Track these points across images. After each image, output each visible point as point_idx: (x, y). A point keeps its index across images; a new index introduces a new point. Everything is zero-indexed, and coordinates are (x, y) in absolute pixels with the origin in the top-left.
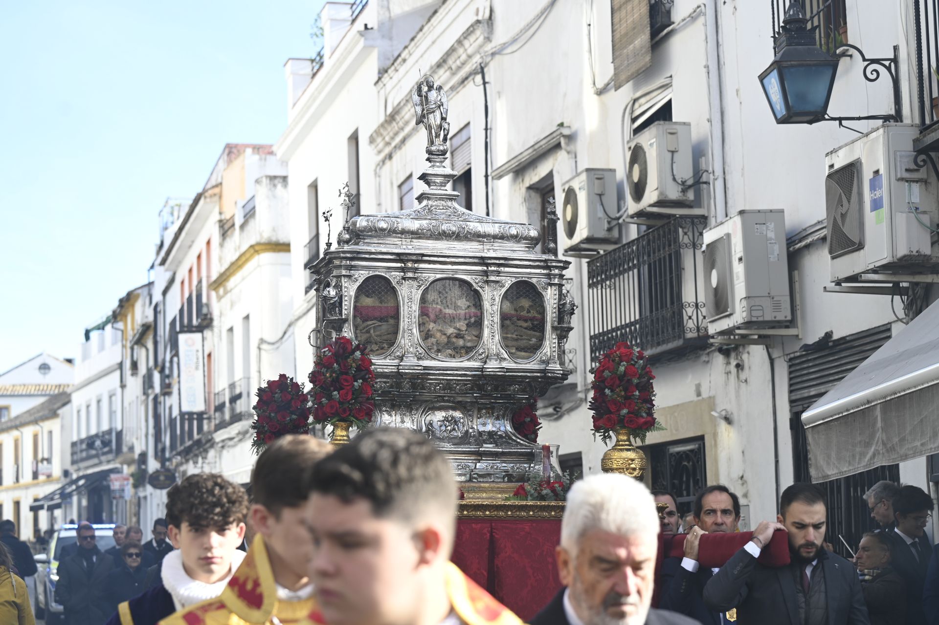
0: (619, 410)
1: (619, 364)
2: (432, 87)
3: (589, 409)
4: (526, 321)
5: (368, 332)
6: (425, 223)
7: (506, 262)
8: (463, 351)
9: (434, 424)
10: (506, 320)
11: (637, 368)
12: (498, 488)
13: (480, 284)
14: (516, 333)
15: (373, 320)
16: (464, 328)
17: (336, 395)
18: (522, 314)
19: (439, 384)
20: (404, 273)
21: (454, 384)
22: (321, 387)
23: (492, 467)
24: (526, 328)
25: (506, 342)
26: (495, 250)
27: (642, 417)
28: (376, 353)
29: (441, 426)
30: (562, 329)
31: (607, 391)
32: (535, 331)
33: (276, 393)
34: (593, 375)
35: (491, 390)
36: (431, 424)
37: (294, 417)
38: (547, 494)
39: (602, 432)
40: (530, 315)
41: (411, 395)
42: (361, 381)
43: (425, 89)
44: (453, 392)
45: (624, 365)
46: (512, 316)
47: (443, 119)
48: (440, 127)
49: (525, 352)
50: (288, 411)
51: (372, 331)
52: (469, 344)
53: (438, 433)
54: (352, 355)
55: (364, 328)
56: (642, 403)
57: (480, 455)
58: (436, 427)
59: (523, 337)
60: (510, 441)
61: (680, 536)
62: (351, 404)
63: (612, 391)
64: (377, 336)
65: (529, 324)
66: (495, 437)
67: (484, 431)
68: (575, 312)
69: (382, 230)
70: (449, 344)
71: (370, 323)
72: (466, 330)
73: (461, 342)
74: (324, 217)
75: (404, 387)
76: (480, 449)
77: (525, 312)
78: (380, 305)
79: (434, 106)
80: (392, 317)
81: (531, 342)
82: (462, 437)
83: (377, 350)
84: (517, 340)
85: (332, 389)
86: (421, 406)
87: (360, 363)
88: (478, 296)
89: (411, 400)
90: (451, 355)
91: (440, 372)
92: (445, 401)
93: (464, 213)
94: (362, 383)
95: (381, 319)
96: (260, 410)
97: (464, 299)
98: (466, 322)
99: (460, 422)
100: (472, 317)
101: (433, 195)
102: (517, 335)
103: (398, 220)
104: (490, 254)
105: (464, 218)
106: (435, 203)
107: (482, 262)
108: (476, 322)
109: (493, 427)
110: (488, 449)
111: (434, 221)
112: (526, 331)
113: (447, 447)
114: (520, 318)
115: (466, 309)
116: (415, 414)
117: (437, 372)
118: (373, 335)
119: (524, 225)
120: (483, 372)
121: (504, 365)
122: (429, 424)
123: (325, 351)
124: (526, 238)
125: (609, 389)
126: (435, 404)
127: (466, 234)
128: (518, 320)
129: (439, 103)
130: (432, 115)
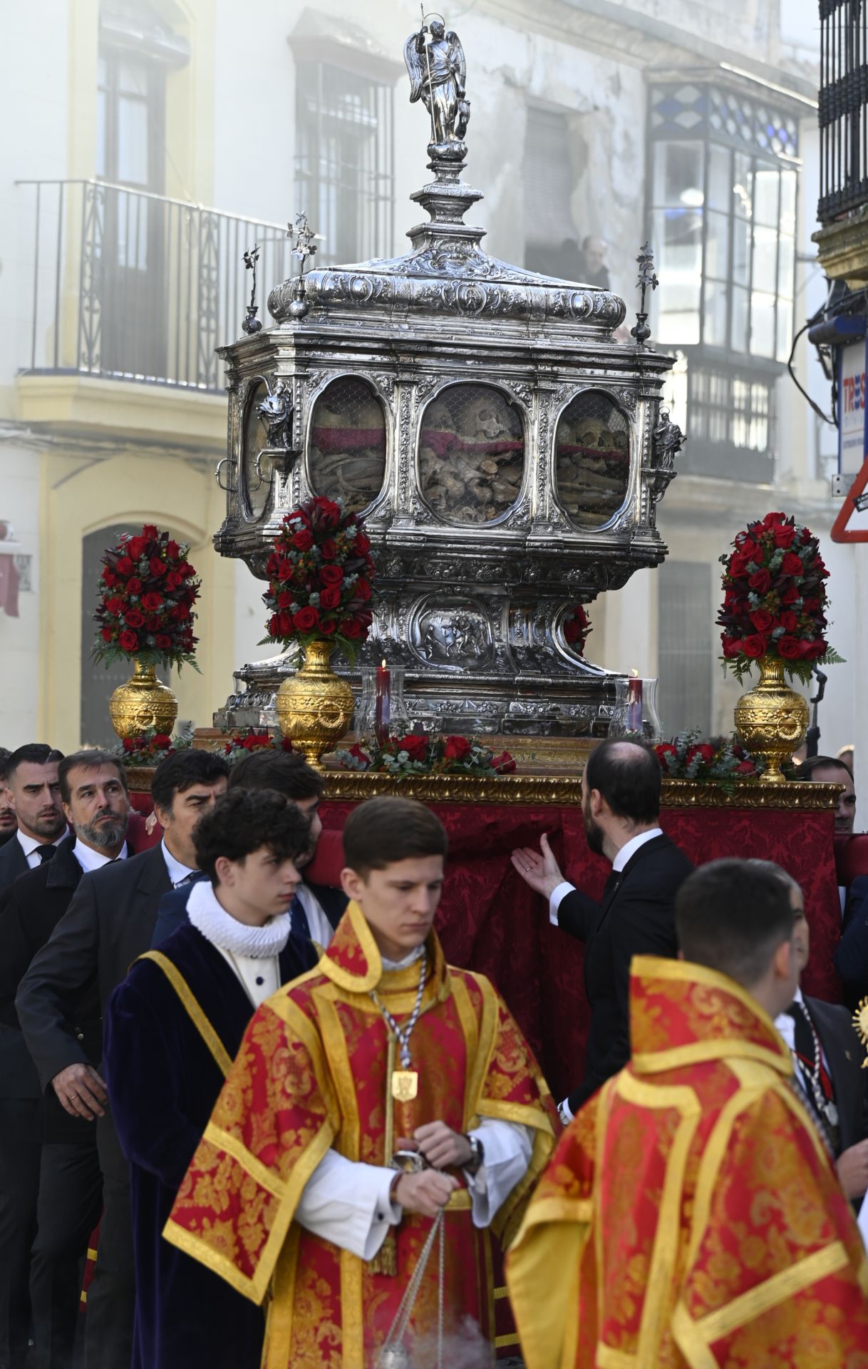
0: (770, 629)
1: (772, 550)
2: (441, 37)
3: (717, 623)
4: (597, 458)
5: (333, 473)
6: (430, 285)
7: (568, 358)
8: (492, 510)
9: (436, 633)
10: (564, 456)
11: (801, 559)
13: (522, 395)
14: (581, 480)
15: (340, 453)
16: (493, 470)
17: (314, 599)
18: (590, 447)
19: (449, 565)
20: (397, 373)
21: (475, 565)
23: (534, 711)
24: (597, 472)
25: (562, 496)
26: (549, 336)
27: (807, 640)
29: (447, 636)
30: (659, 476)
31: (752, 596)
32: (612, 477)
33: (140, 561)
34: (726, 567)
35: (535, 578)
36: (431, 633)
37: (171, 603)
39: (735, 662)
40: (603, 449)
41: (400, 582)
42: (355, 576)
43: (429, 38)
44: (472, 580)
45: (781, 554)
46: (576, 450)
47: (460, 95)
48: (454, 110)
49: (593, 512)
50: (161, 593)
51: (339, 472)
52: (500, 498)
53: (444, 649)
54: (341, 531)
55: (328, 466)
56: (808, 618)
57: (516, 690)
58: (439, 637)
59: (592, 488)
60: (565, 665)
61: (862, 838)
62: (339, 614)
63: (760, 597)
64: (348, 480)
65: (601, 465)
66: (537, 656)
67: (520, 647)
68: (682, 447)
69: (360, 296)
70: (468, 498)
71: (335, 458)
72: (496, 474)
73: (487, 494)
74: (246, 261)
75: (391, 570)
76: (514, 679)
77: (596, 444)
78: (354, 427)
79: (445, 72)
80: (373, 449)
81: (604, 497)
82: (484, 655)
84: (581, 492)
85: (309, 587)
86: (414, 601)
87: (355, 545)
88: (518, 414)
89: (399, 592)
90: (470, 516)
91: (454, 546)
92: (455, 594)
93: (493, 267)
94: (357, 579)
95: (355, 452)
96: (111, 588)
97: (494, 420)
98: (496, 459)
99: (479, 629)
100: (507, 451)
101: (441, 231)
102: (580, 484)
103: (387, 278)
104: (541, 343)
105: (496, 276)
106: (443, 248)
107: (530, 356)
108: (513, 459)
109: (534, 640)
110: (530, 679)
111: (446, 282)
112: (596, 476)
113: (460, 674)
114: (588, 454)
115: (497, 436)
116: (403, 615)
117: (449, 546)
118: (341, 480)
119: (597, 290)
120: (525, 547)
121: (560, 536)
122: (427, 632)
123: (295, 523)
124: (600, 316)
125: (754, 593)
126: (438, 599)
127: (501, 307)
128: (584, 457)
129: (452, 66)
130: (441, 87)
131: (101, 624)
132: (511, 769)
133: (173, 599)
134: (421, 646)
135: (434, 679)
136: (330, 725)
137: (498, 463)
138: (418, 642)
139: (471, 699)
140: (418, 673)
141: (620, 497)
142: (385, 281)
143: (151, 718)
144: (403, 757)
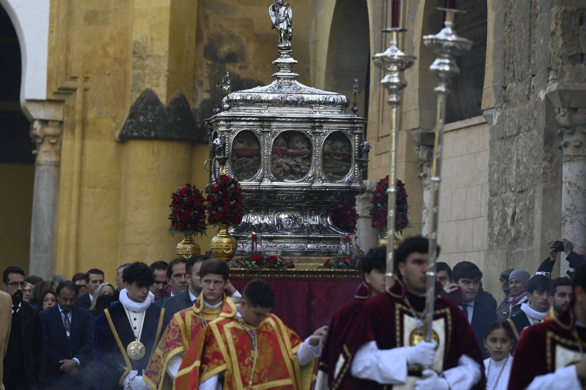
2: (282, 5)
4: (339, 156)
5: (241, 164)
6: (276, 96)
7: (326, 120)
9: (282, 221)
10: (326, 155)
12: (321, 260)
13: (310, 134)
14: (333, 164)
15: (243, 157)
16: (300, 161)
17: (220, 209)
18: (336, 152)
19: (284, 196)
20: (263, 128)
21: (294, 196)
22: (212, 205)
23: (317, 247)
24: (339, 161)
26: (320, 112)
27: (399, 220)
28: (246, 178)
29: (286, 221)
31: (379, 205)
32: (345, 162)
33: (184, 197)
35: (317, 200)
36: (280, 220)
37: (196, 212)
38: (342, 265)
40: (342, 152)
41: (267, 203)
42: (234, 201)
44: (294, 201)
46: (331, 153)
47: (289, 26)
48: (286, 32)
49: (338, 175)
50: (192, 208)
51: (243, 164)
52: (303, 171)
53: (285, 226)
54: (229, 186)
55: (239, 162)
56: (399, 212)
57: (310, 240)
58: (283, 222)
59: (337, 166)
60: (330, 231)
62: (230, 214)
63: (382, 205)
64: (247, 167)
65: (341, 158)
66: (320, 228)
67: (313, 224)
69: (250, 101)
70: (291, 172)
71: (241, 159)
72: (302, 162)
73: (298, 170)
75: (263, 198)
76: (310, 236)
77: (339, 150)
78: (248, 148)
79: (283, 18)
80: (255, 155)
81: (342, 169)
82: (299, 228)
83: (247, 175)
84: (333, 168)
85: (218, 205)
86: (274, 209)
87: (234, 190)
88: (309, 141)
89: (268, 206)
90: (292, 178)
91: (285, 189)
92: (289, 206)
93: (301, 87)
94: (235, 202)
95: (250, 157)
96: (174, 207)
97: (301, 143)
98: (302, 157)
99: (299, 219)
100: (305, 154)
101: (282, 76)
102: (333, 165)
103: (260, 94)
104: (317, 115)
105: (301, 91)
106: (283, 81)
107: (311, 120)
108: (308, 157)
109: (319, 222)
110: (315, 236)
111: (282, 95)
112: (339, 162)
113: (290, 235)
114: (335, 154)
115: (302, 149)
116: (270, 214)
117: (283, 189)
118: (244, 167)
119: (339, 95)
120: (311, 189)
121: (325, 184)
122: (279, 220)
123: (214, 184)
124: (339, 104)
125: (380, 203)
126: (283, 208)
127: (302, 102)
128: (335, 155)
129: (286, 15)
130: (282, 23)
131: (171, 220)
132: (293, 266)
133: (197, 210)
134: (277, 225)
135: (280, 237)
136: (227, 252)
137: (302, 159)
138: (276, 224)
139: (294, 244)
140: (274, 235)
141: (348, 169)
142: (259, 95)
143: (190, 254)
144: (253, 263)
